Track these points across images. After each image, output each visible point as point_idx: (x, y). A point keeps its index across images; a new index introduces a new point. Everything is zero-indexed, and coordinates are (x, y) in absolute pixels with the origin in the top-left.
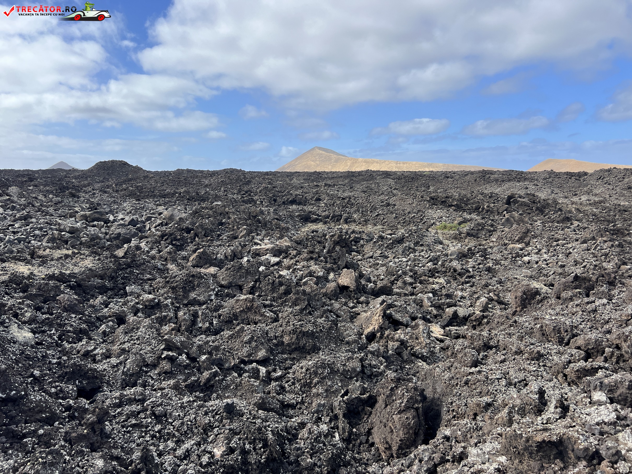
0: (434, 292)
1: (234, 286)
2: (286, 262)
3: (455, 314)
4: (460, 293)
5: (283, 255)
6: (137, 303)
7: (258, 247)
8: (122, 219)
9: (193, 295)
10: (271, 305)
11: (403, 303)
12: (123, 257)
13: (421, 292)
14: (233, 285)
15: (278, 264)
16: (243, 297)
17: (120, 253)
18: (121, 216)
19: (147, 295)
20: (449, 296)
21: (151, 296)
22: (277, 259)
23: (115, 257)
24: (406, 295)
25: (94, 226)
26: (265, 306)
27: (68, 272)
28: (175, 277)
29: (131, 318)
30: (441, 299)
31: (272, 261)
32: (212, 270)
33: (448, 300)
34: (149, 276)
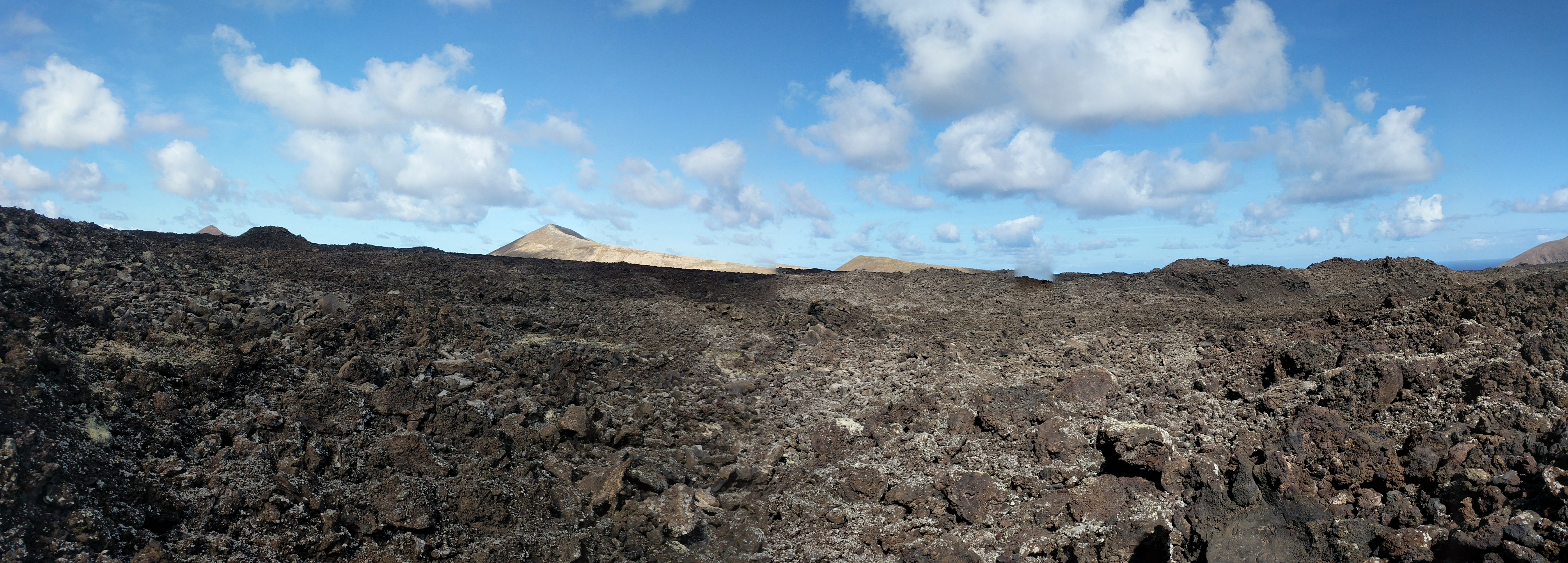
0: (704, 442)
1: (396, 415)
2: (482, 387)
3: (734, 475)
4: (742, 445)
5: (480, 376)
6: (255, 420)
7: (444, 361)
8: (265, 304)
9: (332, 421)
10: (448, 451)
11: (658, 458)
12: (248, 354)
13: (686, 444)
14: (394, 413)
15: (469, 388)
16: (405, 433)
17: (246, 347)
18: (264, 299)
19: (269, 411)
20: (724, 449)
21: (275, 414)
22: (469, 382)
23: (239, 352)
24: (662, 446)
25: (227, 309)
26: (439, 449)
28: (311, 391)
29: (241, 439)
30: (714, 453)
31: (461, 384)
32: (367, 388)
33: (724, 455)
34: (278, 386)
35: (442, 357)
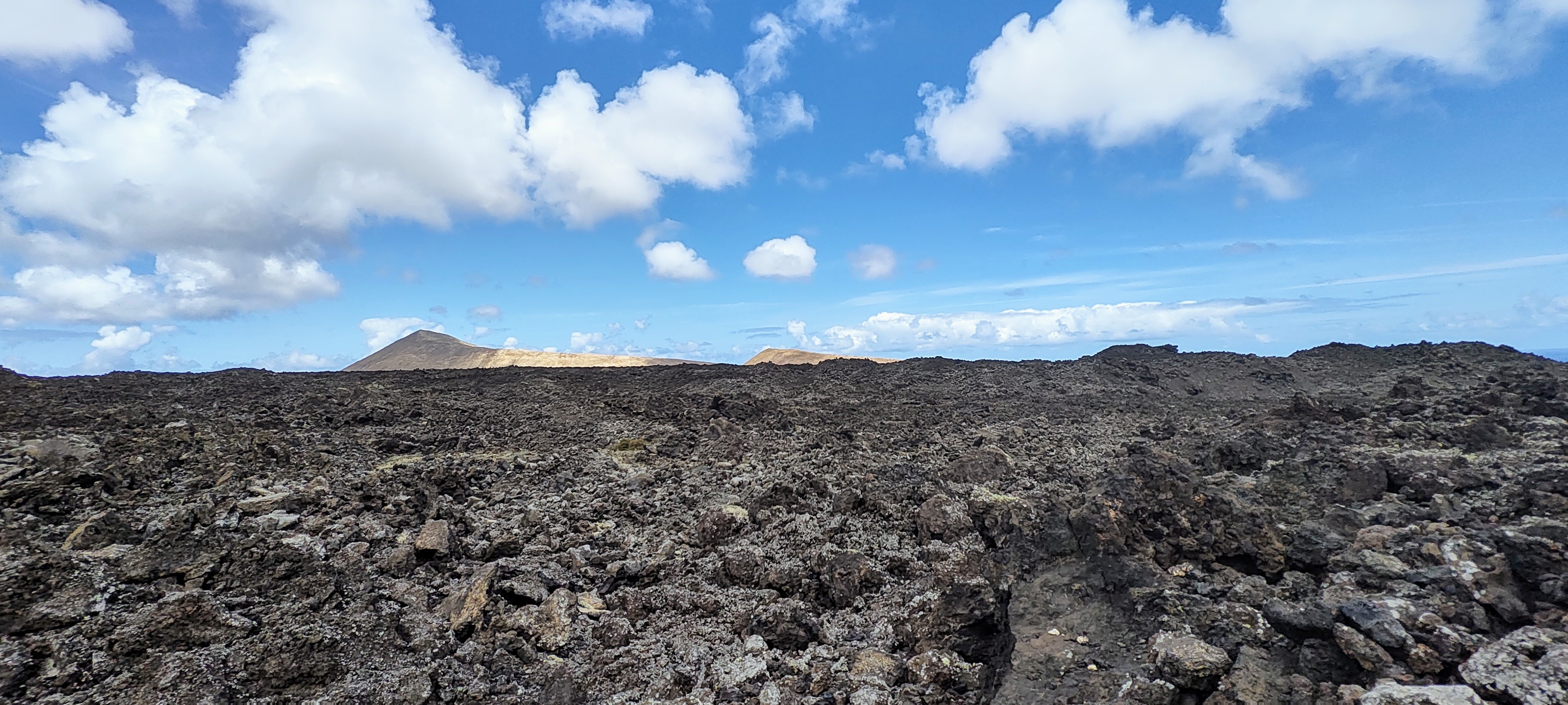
0: (593, 542)
1: (164, 577)
2: (312, 521)
3: (622, 570)
4: (633, 539)
5: (311, 508)
10: (247, 604)
13: (573, 546)
14: (162, 575)
15: (292, 526)
20: (614, 545)
22: (293, 518)
24: (547, 552)
26: (231, 607)
30: (604, 552)
31: (281, 523)
32: (113, 550)
33: (613, 552)
35: (253, 494)
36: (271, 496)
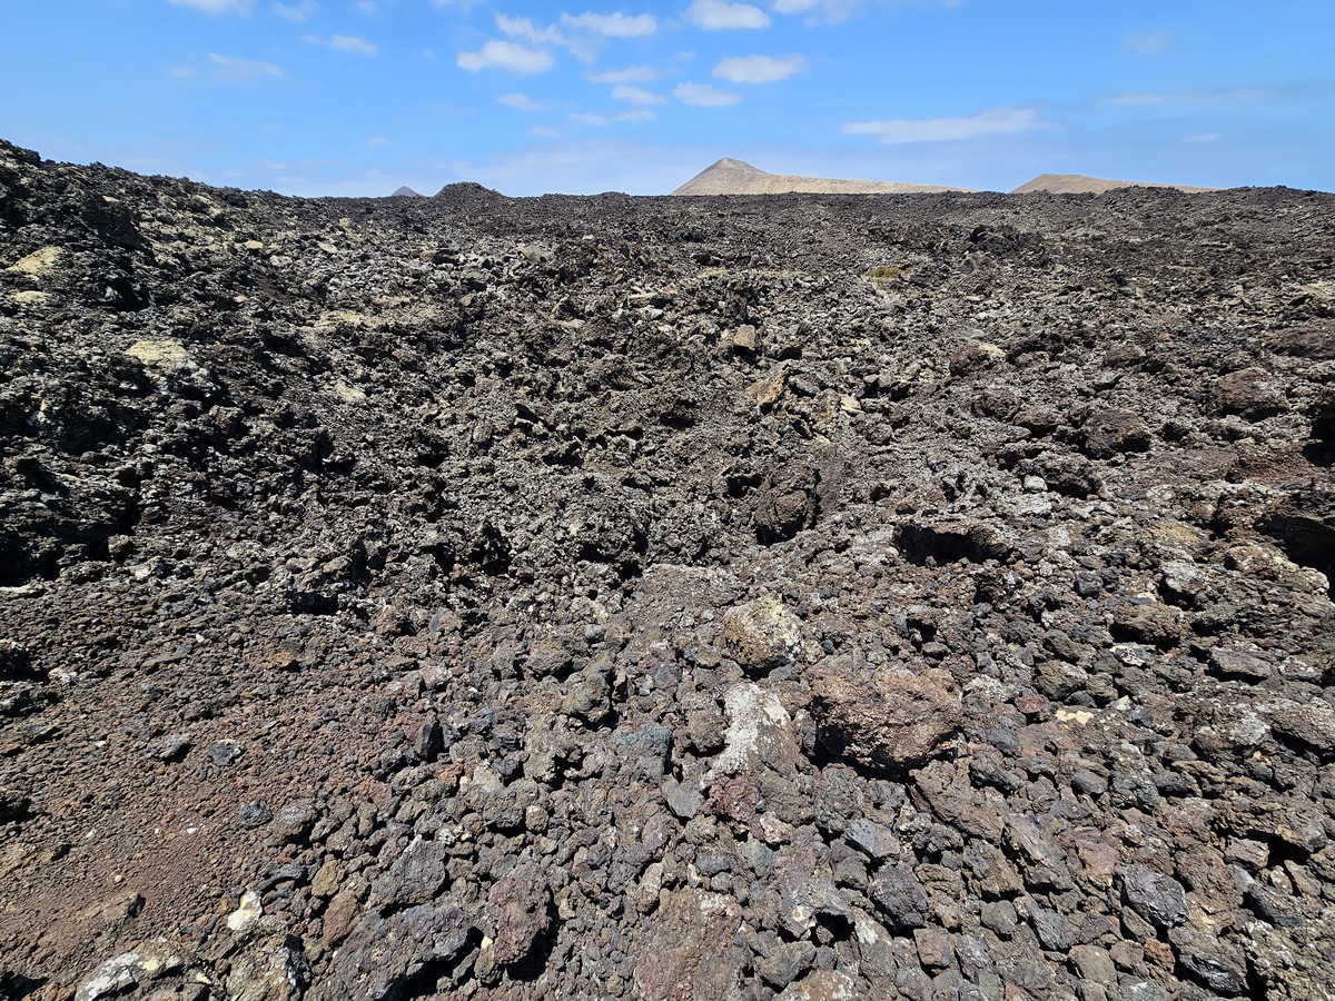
0: (854, 356)
2: (670, 316)
3: (876, 383)
4: (886, 358)
5: (668, 306)
7: (637, 296)
9: (552, 353)
10: (646, 368)
11: (813, 368)
12: (470, 306)
14: (601, 342)
15: (660, 317)
20: (871, 361)
21: (504, 355)
22: (659, 312)
27: (406, 323)
28: (530, 331)
30: (862, 366)
31: (652, 314)
32: (577, 323)
34: (502, 331)
35: (635, 292)
36: (644, 295)
